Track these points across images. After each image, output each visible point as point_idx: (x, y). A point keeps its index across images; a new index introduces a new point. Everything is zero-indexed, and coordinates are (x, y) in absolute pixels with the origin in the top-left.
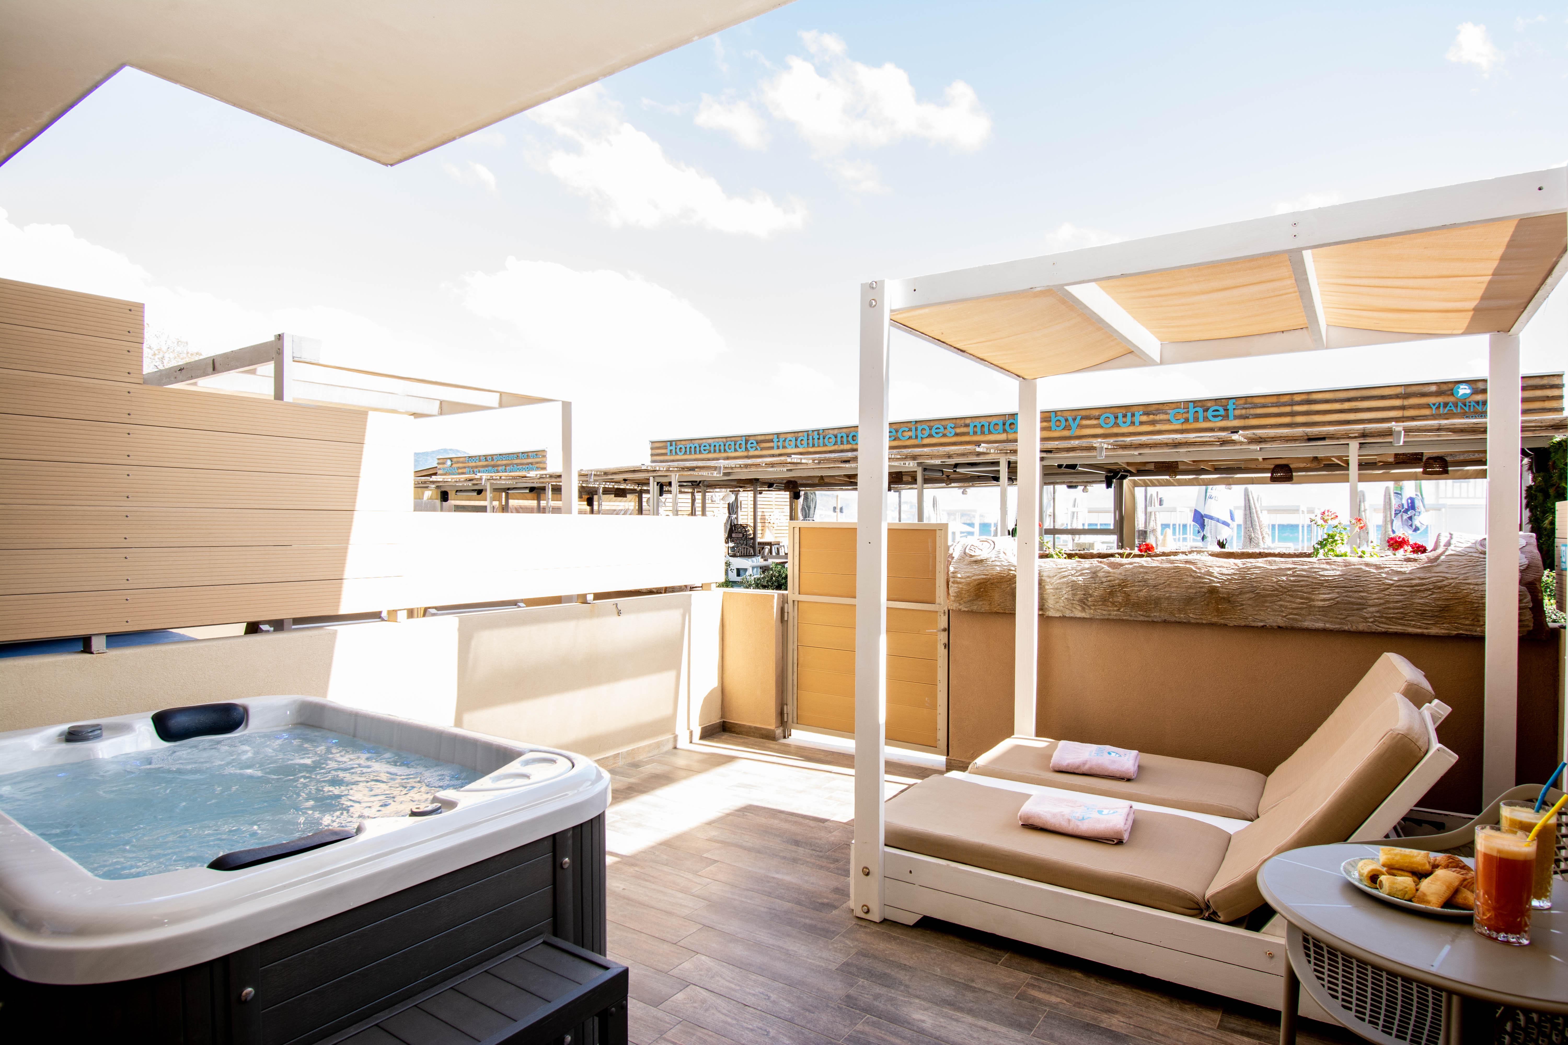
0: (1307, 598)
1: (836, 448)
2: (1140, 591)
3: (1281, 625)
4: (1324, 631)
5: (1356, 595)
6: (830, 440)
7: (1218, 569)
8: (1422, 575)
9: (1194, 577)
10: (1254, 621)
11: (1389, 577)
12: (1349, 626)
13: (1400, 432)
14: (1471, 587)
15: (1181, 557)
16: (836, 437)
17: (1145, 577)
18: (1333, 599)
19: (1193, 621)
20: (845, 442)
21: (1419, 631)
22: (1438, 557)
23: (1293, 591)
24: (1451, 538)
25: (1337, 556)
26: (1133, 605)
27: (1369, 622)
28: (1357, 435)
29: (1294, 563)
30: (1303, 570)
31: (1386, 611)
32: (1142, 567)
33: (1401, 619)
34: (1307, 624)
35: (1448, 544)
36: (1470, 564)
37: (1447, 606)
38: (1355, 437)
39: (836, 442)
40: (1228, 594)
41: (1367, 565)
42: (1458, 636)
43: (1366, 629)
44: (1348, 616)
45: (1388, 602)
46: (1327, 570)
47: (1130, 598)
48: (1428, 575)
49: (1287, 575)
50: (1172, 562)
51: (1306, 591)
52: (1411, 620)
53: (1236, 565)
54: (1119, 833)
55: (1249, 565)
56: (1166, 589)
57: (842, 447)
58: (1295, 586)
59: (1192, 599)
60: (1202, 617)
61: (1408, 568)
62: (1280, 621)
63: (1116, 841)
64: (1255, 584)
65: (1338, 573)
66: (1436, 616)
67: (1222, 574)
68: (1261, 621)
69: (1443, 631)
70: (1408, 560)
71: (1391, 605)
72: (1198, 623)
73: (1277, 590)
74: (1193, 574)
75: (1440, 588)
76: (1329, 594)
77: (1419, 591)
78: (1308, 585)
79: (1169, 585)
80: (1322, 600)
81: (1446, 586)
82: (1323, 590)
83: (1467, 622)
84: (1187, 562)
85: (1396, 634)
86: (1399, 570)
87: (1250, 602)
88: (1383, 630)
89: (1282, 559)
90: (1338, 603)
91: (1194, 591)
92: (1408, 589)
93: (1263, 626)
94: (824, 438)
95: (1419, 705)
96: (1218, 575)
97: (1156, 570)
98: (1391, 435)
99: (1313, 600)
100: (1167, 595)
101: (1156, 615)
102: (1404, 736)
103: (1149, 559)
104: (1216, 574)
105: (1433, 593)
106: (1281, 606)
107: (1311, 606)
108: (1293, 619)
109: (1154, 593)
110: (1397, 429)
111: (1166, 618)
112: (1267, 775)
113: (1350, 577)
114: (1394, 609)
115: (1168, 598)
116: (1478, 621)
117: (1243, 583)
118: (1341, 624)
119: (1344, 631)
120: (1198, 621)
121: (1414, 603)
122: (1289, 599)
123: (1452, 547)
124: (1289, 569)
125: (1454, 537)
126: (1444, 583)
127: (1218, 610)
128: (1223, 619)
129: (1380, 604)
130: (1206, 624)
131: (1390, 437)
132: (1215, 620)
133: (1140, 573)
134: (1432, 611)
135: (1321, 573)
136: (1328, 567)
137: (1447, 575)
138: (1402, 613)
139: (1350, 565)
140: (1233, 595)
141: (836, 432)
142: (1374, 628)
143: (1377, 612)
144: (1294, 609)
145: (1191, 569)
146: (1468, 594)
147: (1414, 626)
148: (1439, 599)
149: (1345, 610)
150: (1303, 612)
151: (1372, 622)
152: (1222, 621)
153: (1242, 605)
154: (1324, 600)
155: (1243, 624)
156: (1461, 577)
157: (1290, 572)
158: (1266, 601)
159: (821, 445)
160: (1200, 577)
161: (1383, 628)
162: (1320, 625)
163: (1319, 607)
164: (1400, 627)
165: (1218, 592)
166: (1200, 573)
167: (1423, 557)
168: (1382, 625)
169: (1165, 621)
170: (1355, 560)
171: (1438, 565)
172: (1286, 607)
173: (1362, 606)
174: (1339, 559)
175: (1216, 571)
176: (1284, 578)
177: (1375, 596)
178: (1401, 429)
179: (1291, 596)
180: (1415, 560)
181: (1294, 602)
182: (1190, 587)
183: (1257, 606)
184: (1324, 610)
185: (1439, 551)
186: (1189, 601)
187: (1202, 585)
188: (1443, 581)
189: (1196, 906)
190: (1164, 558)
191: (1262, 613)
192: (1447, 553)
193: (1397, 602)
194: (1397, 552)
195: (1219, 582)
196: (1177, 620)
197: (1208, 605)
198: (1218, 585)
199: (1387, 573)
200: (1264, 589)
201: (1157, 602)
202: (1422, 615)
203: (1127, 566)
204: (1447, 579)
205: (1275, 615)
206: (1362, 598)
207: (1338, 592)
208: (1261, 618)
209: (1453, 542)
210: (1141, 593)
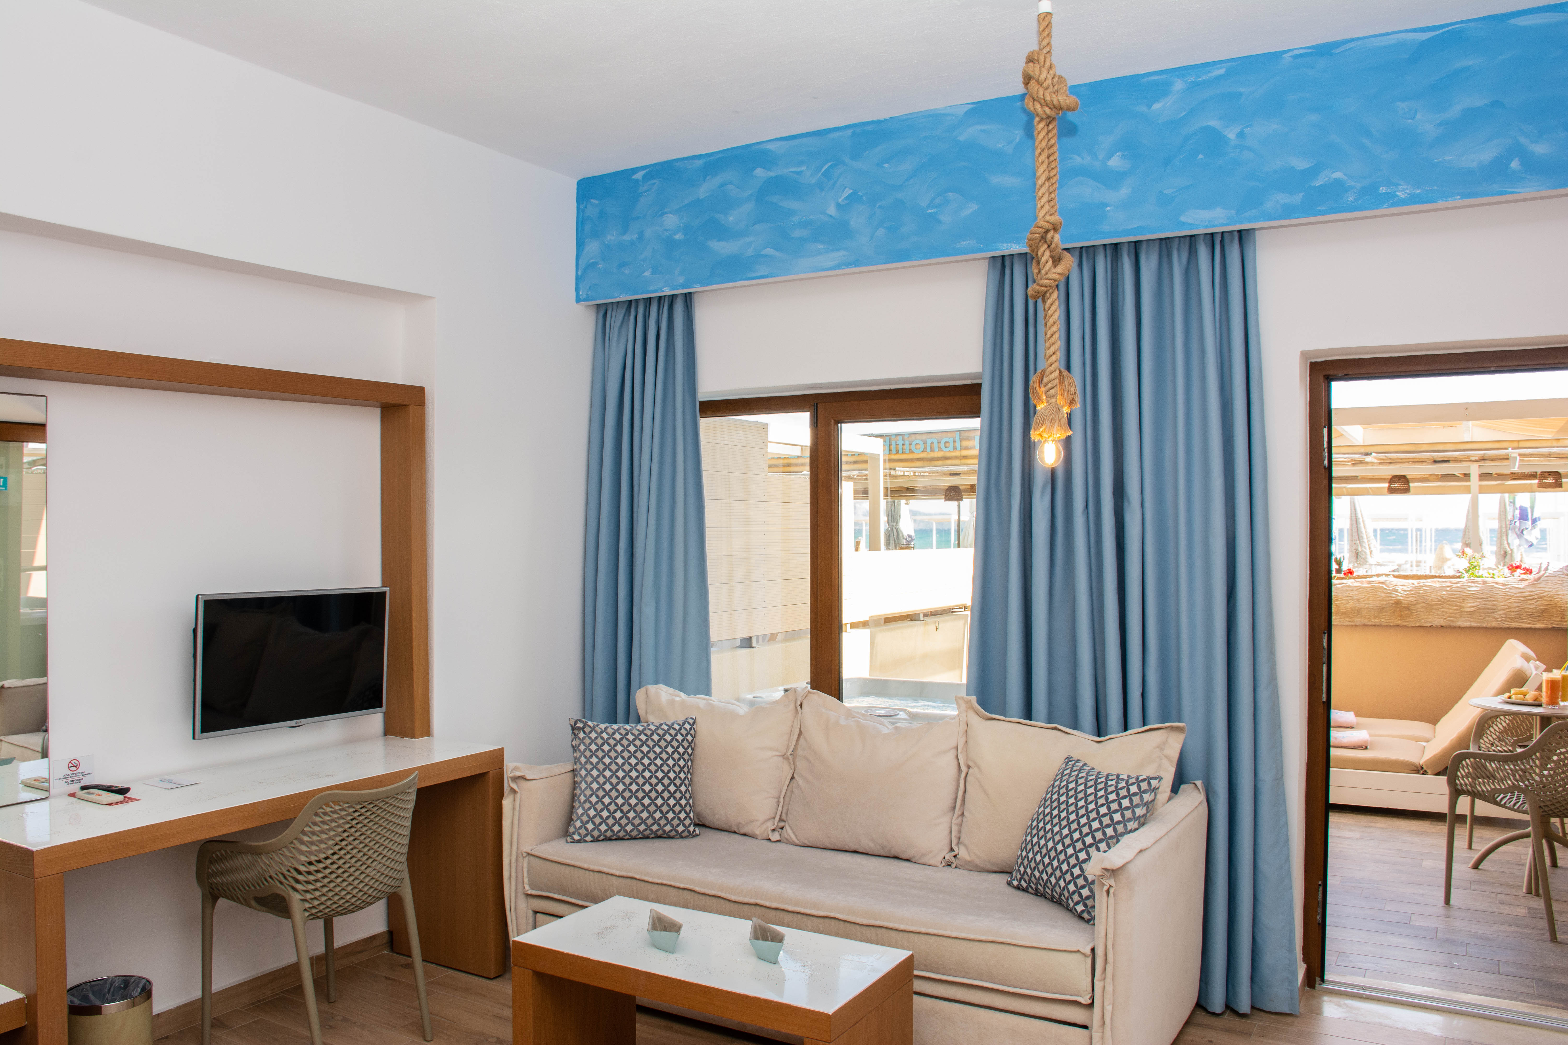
0: (1460, 606)
1: (924, 455)
2: (1347, 603)
3: (1443, 625)
4: (1470, 628)
5: (1491, 603)
6: (918, 447)
7: (1401, 587)
8: (1530, 589)
9: (1385, 593)
10: (1425, 623)
11: (1511, 591)
12: (1486, 624)
13: (1516, 457)
14: (1560, 596)
15: (1375, 579)
16: (925, 443)
17: (1351, 594)
18: (1476, 606)
19: (1384, 624)
20: (936, 449)
21: (1529, 626)
22: (1539, 578)
23: (1451, 601)
24: (1548, 565)
25: (1477, 577)
26: (1342, 614)
27: (1498, 621)
28: (1477, 458)
29: (1451, 582)
30: (1457, 587)
31: (1509, 613)
32: (1349, 586)
33: (1518, 618)
34: (1460, 623)
35: (1546, 569)
36: (1560, 582)
37: (1546, 609)
38: (1476, 461)
39: (925, 448)
40: (1408, 604)
41: (1497, 583)
42: (1553, 629)
43: (1497, 626)
44: (1485, 617)
45: (1510, 607)
46: (1472, 587)
47: (1340, 609)
48: (1534, 589)
49: (1447, 591)
50: (1369, 583)
51: (1458, 601)
52: (1524, 619)
53: (1413, 584)
54: (1366, 742)
55: (1422, 584)
56: (1366, 602)
57: (932, 455)
58: (1453, 598)
59: (1383, 608)
60: (1390, 621)
61: (1522, 585)
62: (1442, 622)
63: (1364, 747)
64: (1426, 597)
65: (1479, 589)
66: (1539, 616)
67: (1404, 591)
68: (1430, 622)
69: (1544, 626)
70: (1522, 580)
71: (1512, 610)
72: (1387, 626)
73: (1440, 601)
74: (1385, 591)
75: (1541, 598)
76: (1473, 603)
77: (1529, 600)
78: (1460, 597)
79: (1368, 599)
80: (1469, 607)
81: (1545, 596)
82: (1470, 601)
83: (1558, 619)
84: (1380, 582)
85: (1516, 629)
86: (1517, 586)
87: (1422, 610)
88: (1507, 626)
89: (1444, 580)
90: (1479, 609)
91: (1385, 603)
92: (1522, 599)
93: (1431, 626)
94: (910, 444)
95: (1528, 662)
96: (1402, 592)
97: (1359, 588)
98: (1507, 459)
99: (1463, 607)
100: (1367, 606)
101: (1358, 621)
102: (1519, 670)
103: (1353, 580)
104: (1400, 590)
105: (1538, 601)
106: (1443, 612)
107: (1462, 612)
108: (1451, 621)
109: (1357, 605)
110: (1513, 455)
111: (1365, 622)
112: (1435, 725)
113: (1487, 592)
114: (1514, 612)
115: (1367, 608)
116: (1564, 618)
117: (1417, 596)
118: (1481, 622)
119: (1483, 628)
120: (1387, 624)
121: (1526, 608)
122: (1448, 606)
123: (1549, 571)
124: (1448, 586)
125: (1550, 564)
126: (1544, 594)
127: (1401, 616)
128: (1405, 622)
129: (1505, 609)
130: (1393, 626)
131: (1507, 461)
132: (1399, 623)
133: (1347, 591)
134: (1536, 612)
135: (1469, 589)
136: (1473, 585)
137: (1545, 589)
138: (1518, 615)
139: (1487, 583)
140: (1412, 605)
141: (924, 437)
142: (1502, 625)
143: (1504, 614)
144: (1451, 613)
145: (1383, 588)
146: (1559, 601)
147: (1526, 623)
148: (1541, 605)
149: (1483, 613)
150: (1457, 615)
151: (1500, 621)
152: (1404, 624)
153: (1417, 612)
154: (1471, 607)
155: (1418, 625)
156: (1554, 590)
157: (1448, 589)
158: (1433, 609)
159: (907, 452)
160: (1389, 593)
161: (1507, 624)
162: (1467, 624)
163: (1467, 612)
164: (1517, 624)
165: (1401, 603)
166: (1389, 590)
167: (1531, 577)
168: (1506, 623)
169: (1364, 625)
170: (1490, 580)
171: (1540, 583)
172: (1446, 612)
173: (1494, 611)
174: (1479, 579)
175: (1399, 589)
176: (1444, 593)
177: (1502, 604)
178: (1516, 455)
179: (1450, 605)
180: (1526, 580)
181: (1452, 609)
182: (1382, 600)
183: (1426, 613)
184: (1471, 614)
185: (1542, 573)
186: (1381, 610)
187: (1390, 598)
188: (1543, 593)
189: (1416, 769)
190: (1364, 580)
191: (1430, 617)
192: (1545, 575)
193: (1515, 607)
194: (1514, 573)
195: (1401, 596)
196: (1373, 624)
197: (1394, 612)
198: (1401, 598)
199: (1509, 588)
200: (1432, 601)
201: (1359, 611)
202: (1531, 615)
203: (1337, 586)
204: (1546, 592)
205: (1438, 618)
206: (1494, 605)
207: (1479, 602)
208: (1430, 620)
209: (1549, 567)
210: (1347, 605)
